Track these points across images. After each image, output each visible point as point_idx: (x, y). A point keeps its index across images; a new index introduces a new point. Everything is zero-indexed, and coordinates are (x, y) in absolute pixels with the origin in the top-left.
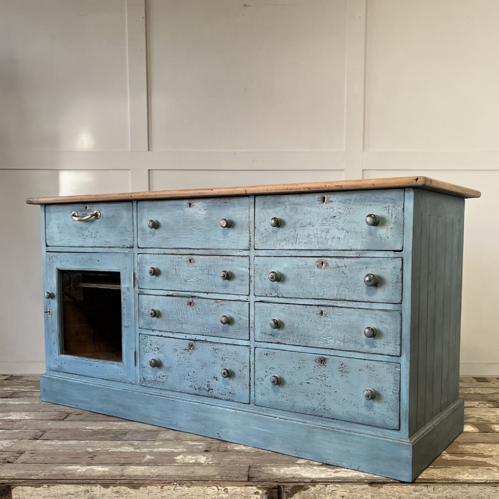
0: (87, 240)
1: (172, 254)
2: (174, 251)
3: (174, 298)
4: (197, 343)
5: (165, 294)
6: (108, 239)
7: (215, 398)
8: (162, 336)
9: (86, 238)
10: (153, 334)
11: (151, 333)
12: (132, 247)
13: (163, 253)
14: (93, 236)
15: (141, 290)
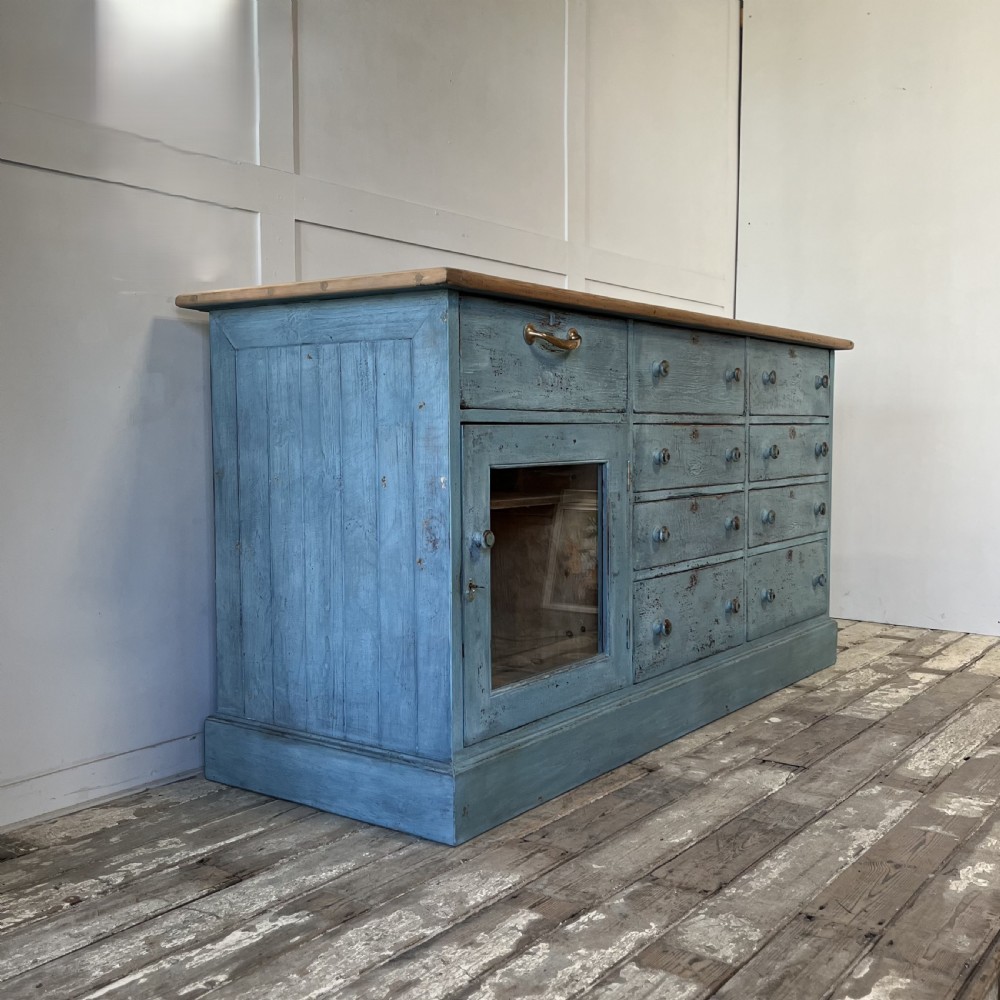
0: (551, 395)
1: (675, 424)
2: (676, 419)
3: (677, 501)
4: (700, 572)
5: (666, 497)
6: (589, 394)
7: (718, 652)
8: (662, 575)
9: (550, 388)
10: (651, 576)
11: (650, 574)
12: (623, 411)
13: (665, 421)
14: (565, 385)
15: (637, 495)
